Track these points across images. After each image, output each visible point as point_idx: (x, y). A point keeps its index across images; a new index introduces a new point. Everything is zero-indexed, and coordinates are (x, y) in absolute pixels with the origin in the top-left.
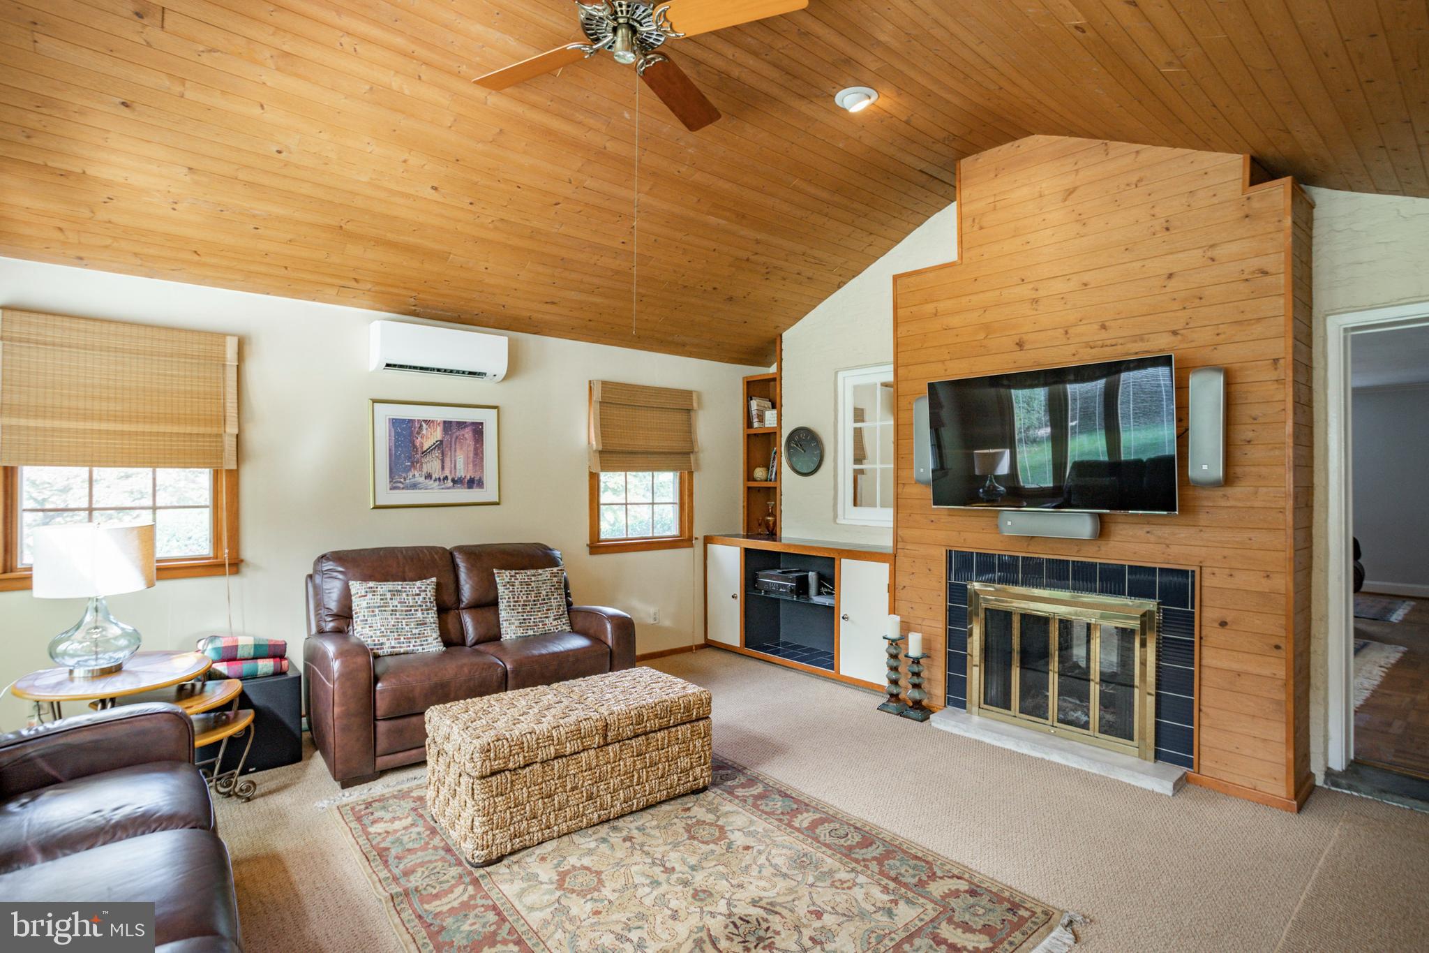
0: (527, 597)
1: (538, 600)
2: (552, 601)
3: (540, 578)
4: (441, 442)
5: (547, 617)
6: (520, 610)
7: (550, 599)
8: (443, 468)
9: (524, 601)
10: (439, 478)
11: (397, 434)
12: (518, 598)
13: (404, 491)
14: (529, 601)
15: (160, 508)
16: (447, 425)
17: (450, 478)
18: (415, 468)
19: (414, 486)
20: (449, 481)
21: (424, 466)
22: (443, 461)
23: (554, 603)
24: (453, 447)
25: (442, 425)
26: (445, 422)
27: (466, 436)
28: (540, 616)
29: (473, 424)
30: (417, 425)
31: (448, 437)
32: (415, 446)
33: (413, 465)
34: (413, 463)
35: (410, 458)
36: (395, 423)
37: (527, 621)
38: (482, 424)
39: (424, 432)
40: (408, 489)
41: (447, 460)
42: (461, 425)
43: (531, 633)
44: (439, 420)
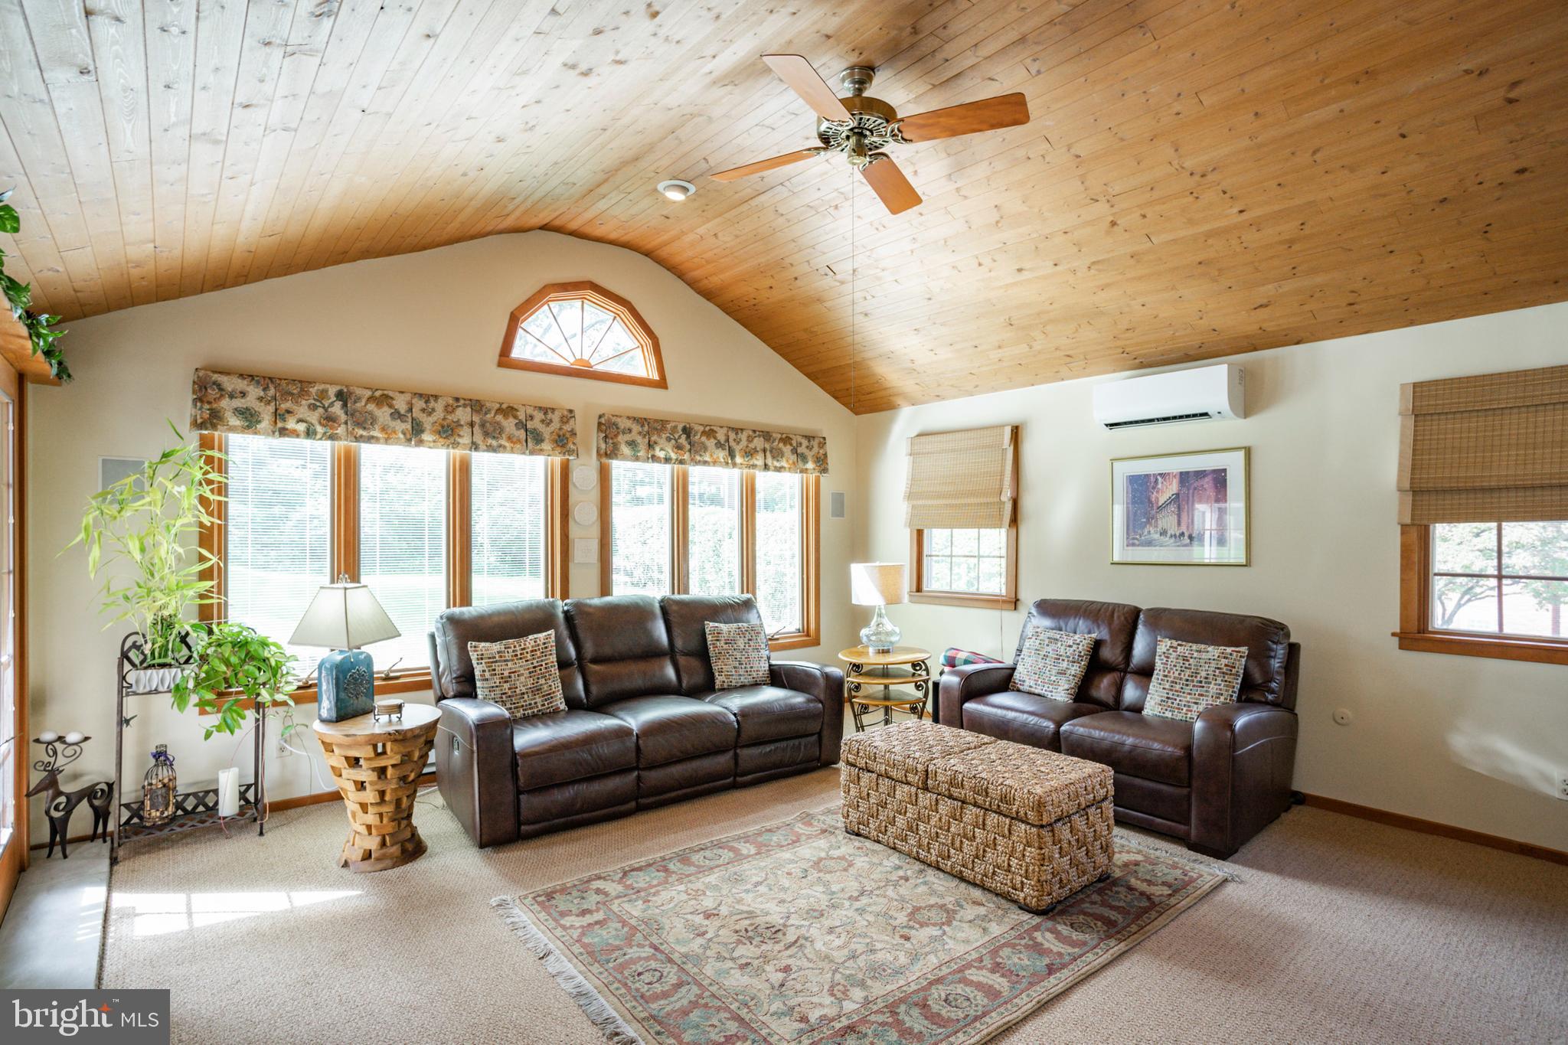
0: (1180, 674)
1: (1193, 681)
2: (1212, 686)
3: (1204, 656)
4: (1178, 495)
5: (1196, 703)
6: (1167, 687)
7: (1210, 683)
8: (1179, 524)
9: (1175, 678)
10: (1175, 535)
11: (1134, 490)
12: (1169, 672)
13: (1140, 548)
14: (1181, 679)
15: (983, 557)
16: (1184, 477)
17: (1186, 534)
18: (1151, 525)
19: (1150, 543)
20: (1186, 537)
21: (1160, 522)
22: (1179, 516)
23: (1213, 689)
24: (1191, 498)
25: (1178, 477)
26: (1181, 473)
27: (1206, 486)
28: (1188, 699)
29: (1214, 471)
30: (1152, 479)
31: (1185, 490)
32: (1150, 502)
33: (1148, 522)
34: (1148, 519)
35: (1146, 514)
36: (1134, 480)
37: (1170, 701)
38: (1225, 470)
39: (1160, 486)
40: (1143, 546)
41: (1184, 516)
42: (1200, 474)
43: (1168, 714)
44: (1175, 471)
